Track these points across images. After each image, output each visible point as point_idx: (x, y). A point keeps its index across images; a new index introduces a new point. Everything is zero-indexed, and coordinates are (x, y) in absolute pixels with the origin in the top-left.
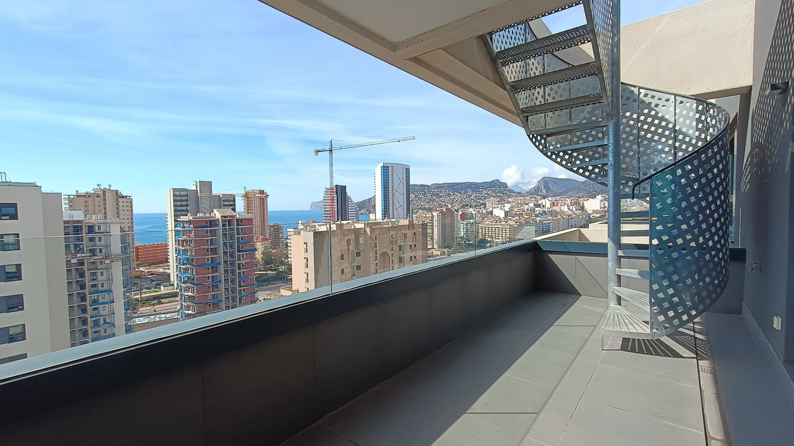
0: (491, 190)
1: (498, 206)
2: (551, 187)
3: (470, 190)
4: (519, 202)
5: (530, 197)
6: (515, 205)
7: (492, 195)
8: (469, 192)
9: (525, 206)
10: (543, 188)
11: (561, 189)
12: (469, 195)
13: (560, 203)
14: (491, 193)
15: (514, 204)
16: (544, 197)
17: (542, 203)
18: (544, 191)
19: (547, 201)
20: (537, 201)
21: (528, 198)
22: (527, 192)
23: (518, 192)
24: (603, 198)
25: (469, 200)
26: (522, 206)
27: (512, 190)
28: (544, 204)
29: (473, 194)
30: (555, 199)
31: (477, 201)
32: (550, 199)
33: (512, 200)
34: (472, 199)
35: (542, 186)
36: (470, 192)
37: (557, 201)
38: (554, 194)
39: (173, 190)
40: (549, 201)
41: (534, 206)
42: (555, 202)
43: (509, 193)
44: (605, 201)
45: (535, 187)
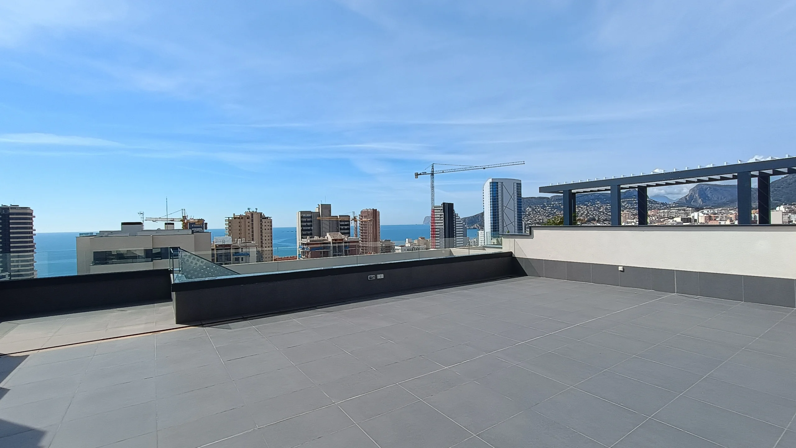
0: (626, 201)
1: (632, 221)
2: (709, 196)
3: (598, 202)
4: (662, 215)
5: (677, 210)
6: (656, 219)
7: (627, 207)
8: (597, 204)
9: (669, 220)
10: (698, 198)
11: (724, 198)
12: (597, 207)
13: (720, 217)
14: (626, 205)
15: (654, 218)
16: (697, 209)
17: (693, 217)
18: (700, 201)
19: (701, 214)
20: (688, 215)
21: (674, 211)
22: (674, 203)
23: (662, 203)
24: (787, 210)
25: (597, 213)
26: (664, 221)
27: (654, 201)
28: (696, 218)
29: (602, 206)
30: (712, 211)
31: (608, 214)
32: (705, 211)
33: (652, 213)
34: (601, 212)
35: (697, 195)
36: (599, 203)
37: (715, 214)
38: (714, 205)
39: (301, 213)
40: (704, 214)
41: (681, 221)
42: (712, 215)
43: (650, 205)
44: (790, 214)
45: (687, 196)
